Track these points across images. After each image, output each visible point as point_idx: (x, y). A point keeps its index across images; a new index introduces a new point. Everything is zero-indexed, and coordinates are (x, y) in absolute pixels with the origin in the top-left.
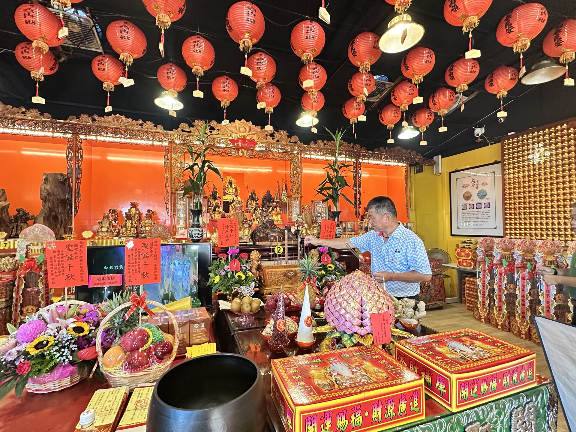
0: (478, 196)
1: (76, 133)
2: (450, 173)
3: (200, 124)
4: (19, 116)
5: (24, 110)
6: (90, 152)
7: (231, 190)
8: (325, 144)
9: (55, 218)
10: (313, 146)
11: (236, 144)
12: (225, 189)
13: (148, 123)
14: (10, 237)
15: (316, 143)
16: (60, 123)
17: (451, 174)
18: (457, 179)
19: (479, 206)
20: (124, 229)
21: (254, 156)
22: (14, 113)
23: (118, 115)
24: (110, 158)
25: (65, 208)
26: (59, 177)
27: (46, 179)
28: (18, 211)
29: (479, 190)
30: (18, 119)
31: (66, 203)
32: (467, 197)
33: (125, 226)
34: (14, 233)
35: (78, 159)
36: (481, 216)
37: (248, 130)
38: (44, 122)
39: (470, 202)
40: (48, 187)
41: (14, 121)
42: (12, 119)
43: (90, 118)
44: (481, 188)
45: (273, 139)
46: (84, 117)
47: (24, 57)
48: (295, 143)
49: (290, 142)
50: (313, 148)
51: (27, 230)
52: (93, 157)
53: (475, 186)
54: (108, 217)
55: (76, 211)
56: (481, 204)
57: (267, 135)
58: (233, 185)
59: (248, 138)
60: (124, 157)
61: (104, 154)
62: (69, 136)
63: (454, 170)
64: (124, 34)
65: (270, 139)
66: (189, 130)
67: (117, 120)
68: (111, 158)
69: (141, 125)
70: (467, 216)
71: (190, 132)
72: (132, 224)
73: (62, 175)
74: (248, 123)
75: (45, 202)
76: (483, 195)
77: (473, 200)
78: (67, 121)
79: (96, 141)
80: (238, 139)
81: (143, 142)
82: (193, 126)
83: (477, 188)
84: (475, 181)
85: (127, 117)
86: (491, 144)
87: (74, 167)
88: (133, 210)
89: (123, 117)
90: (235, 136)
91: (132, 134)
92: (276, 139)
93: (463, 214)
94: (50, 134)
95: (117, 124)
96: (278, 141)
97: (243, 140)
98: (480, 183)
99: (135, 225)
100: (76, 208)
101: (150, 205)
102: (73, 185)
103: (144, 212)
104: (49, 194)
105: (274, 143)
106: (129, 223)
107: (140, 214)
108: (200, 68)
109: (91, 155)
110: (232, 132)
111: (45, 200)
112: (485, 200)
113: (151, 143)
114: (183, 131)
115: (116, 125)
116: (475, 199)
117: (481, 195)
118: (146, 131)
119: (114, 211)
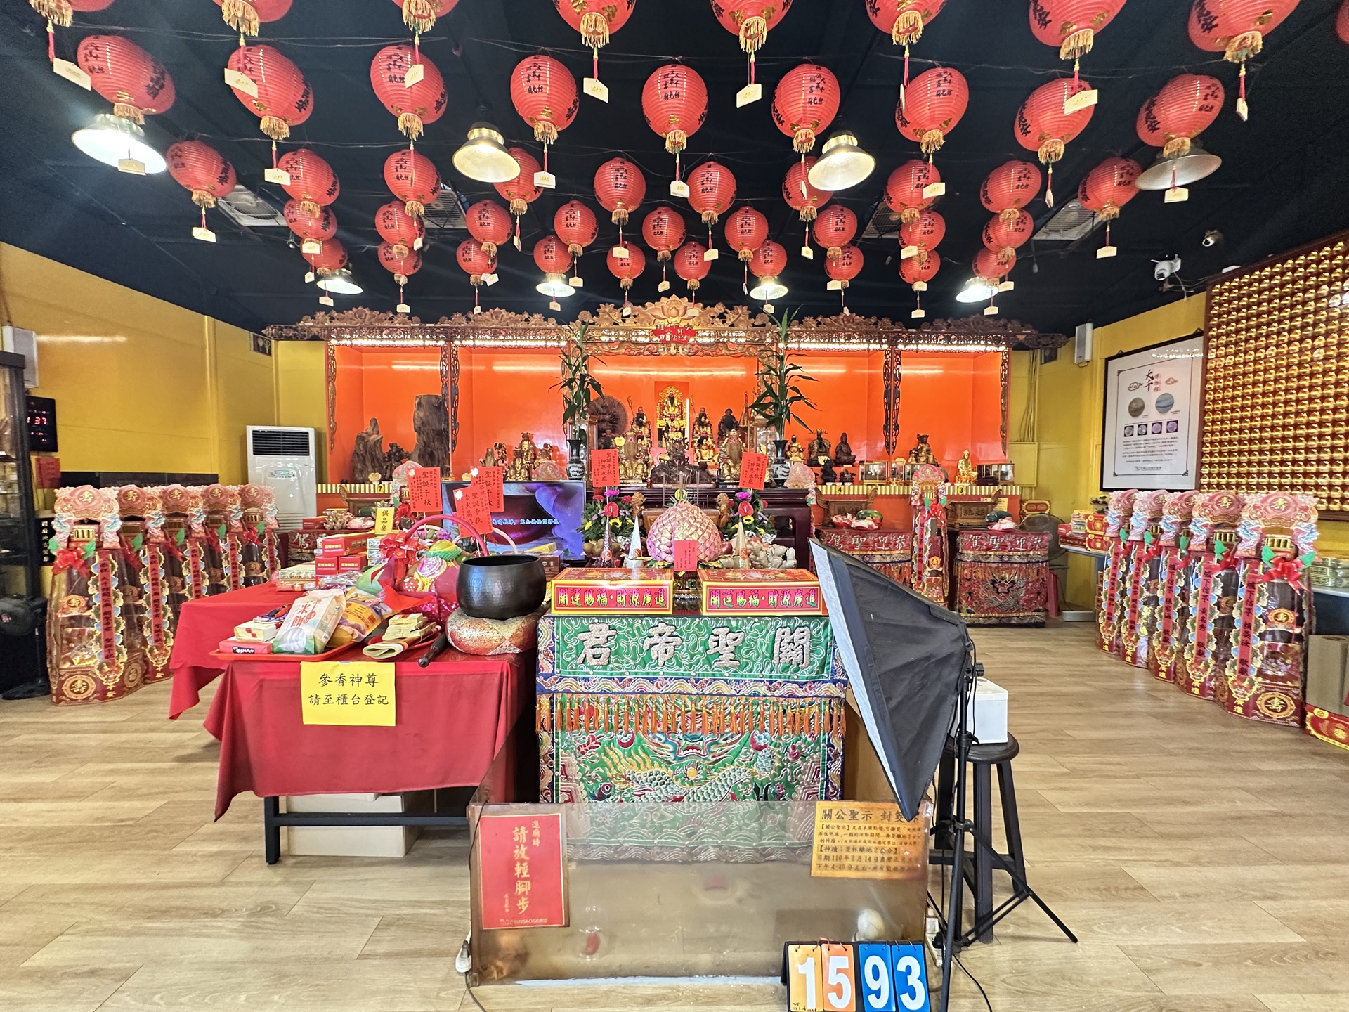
0: (1157, 407)
1: (450, 339)
2: (1108, 360)
3: (607, 310)
4: (387, 324)
5: (391, 315)
6: (469, 361)
7: (672, 409)
8: (819, 323)
9: (431, 455)
10: (796, 328)
11: (662, 336)
12: (662, 409)
13: (535, 316)
14: (385, 480)
15: (801, 323)
16: (430, 328)
17: (1110, 362)
18: (1119, 372)
19: (1157, 429)
20: (512, 471)
21: (695, 354)
22: (380, 321)
23: (497, 309)
24: (496, 368)
25: (442, 442)
26: (433, 399)
27: (419, 404)
28: (392, 446)
29: (1159, 394)
30: (387, 328)
31: (442, 435)
32: (1136, 409)
33: (514, 467)
34: (388, 475)
35: (454, 373)
36: (1159, 448)
37: (681, 312)
38: (413, 328)
39: (1140, 420)
40: (422, 414)
41: (381, 330)
42: (379, 328)
43: (464, 318)
44: (1165, 389)
45: (724, 322)
46: (457, 316)
47: (387, 259)
48: (764, 325)
49: (754, 326)
50: (795, 332)
51: (400, 469)
52: (474, 368)
53: (1153, 387)
54: (492, 454)
55: (454, 446)
56: (1161, 423)
57: (713, 317)
58: (676, 401)
59: (682, 325)
60: (513, 365)
61: (489, 364)
62: (442, 343)
63: (1116, 353)
64: (484, 220)
65: (718, 324)
66: (591, 321)
67: (497, 317)
68: (499, 368)
69: (527, 320)
70: (1132, 449)
71: (593, 324)
72: (522, 464)
73: (437, 397)
74: (681, 300)
75: (419, 434)
76: (1165, 405)
77: (1146, 416)
78: (438, 325)
79: (474, 346)
80: (666, 328)
81: (533, 344)
82: (597, 315)
83: (1156, 389)
84: (1153, 375)
85: (509, 311)
86: (1189, 295)
87: (449, 385)
88: (526, 444)
89: (503, 312)
90: (663, 323)
91: (515, 333)
92: (729, 322)
93: (1126, 444)
94: (420, 343)
95: (496, 321)
96: (732, 325)
97: (674, 330)
98: (1163, 379)
99: (526, 465)
100: (453, 442)
101: (548, 437)
102: (449, 410)
103: (540, 446)
104: (423, 423)
105: (724, 331)
106: (518, 463)
107: (535, 449)
108: (577, 246)
109: (471, 365)
110: (657, 317)
111: (419, 431)
112: (1169, 416)
113: (543, 343)
114: (583, 323)
115: (495, 323)
116: (1152, 415)
117: (1162, 404)
118: (533, 329)
119: (501, 446)
